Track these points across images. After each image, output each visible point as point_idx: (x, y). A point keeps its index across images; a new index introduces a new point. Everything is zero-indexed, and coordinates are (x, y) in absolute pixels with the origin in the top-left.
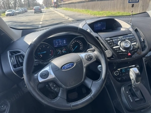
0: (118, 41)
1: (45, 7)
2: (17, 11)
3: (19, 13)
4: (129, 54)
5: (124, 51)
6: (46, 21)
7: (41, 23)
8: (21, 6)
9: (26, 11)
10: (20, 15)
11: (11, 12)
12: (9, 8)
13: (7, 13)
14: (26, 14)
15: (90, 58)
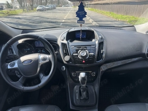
0: (79, 50)
1: (73, 5)
2: (47, 7)
3: (48, 9)
4: (84, 61)
5: (80, 58)
6: (69, 19)
7: (63, 21)
8: (52, 3)
9: (55, 8)
10: (49, 11)
11: (41, 8)
12: (41, 4)
13: (38, 8)
14: (54, 10)
15: (44, 59)
